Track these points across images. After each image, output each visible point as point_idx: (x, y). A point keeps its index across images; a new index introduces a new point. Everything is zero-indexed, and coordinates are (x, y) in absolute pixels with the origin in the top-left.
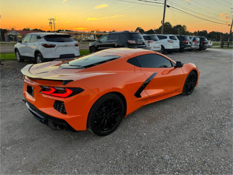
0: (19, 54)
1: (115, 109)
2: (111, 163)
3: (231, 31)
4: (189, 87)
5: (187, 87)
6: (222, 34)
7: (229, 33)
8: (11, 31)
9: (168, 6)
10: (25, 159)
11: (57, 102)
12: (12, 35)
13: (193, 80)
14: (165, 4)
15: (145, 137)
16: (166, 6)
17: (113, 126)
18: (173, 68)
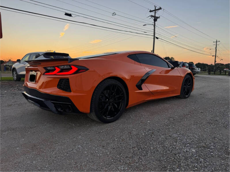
0: (16, 73)
1: (118, 96)
2: (117, 141)
3: (215, 61)
4: (186, 90)
5: (184, 90)
6: (207, 65)
7: (214, 64)
8: (8, 62)
9: (157, 38)
10: (23, 139)
11: (61, 80)
12: (8, 65)
13: (189, 84)
14: (154, 36)
15: (149, 123)
16: (155, 38)
17: (115, 115)
18: (170, 69)
